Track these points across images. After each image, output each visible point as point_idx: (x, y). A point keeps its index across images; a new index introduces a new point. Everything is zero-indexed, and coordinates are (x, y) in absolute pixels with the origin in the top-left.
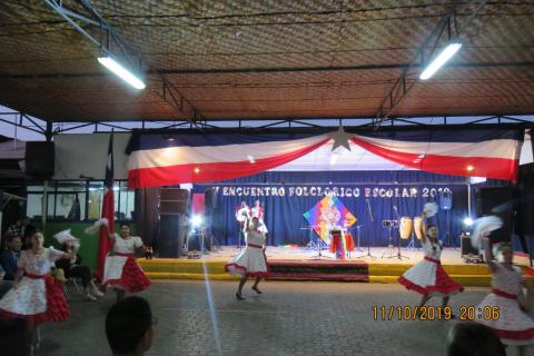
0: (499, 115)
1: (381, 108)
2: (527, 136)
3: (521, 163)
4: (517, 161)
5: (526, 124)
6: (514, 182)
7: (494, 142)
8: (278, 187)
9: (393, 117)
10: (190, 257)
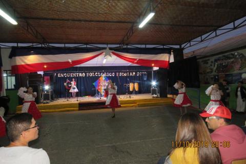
0: (163, 45)
1: (123, 40)
2: (172, 53)
4: (169, 61)
5: (171, 48)
6: (168, 69)
7: (162, 54)
8: (82, 73)
9: (127, 45)
10: (44, 103)
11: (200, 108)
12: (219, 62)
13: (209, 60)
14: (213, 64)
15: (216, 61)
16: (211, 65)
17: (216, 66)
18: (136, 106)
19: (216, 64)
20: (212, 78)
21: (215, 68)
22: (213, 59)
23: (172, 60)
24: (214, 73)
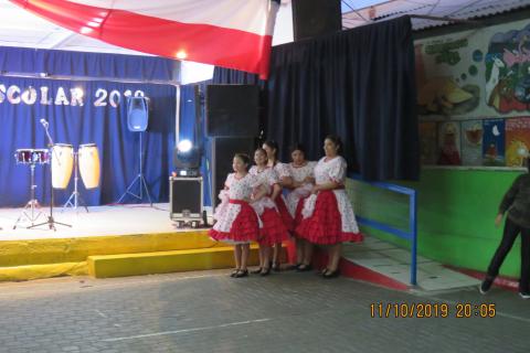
3: (276, 42)
4: (269, 38)
6: (262, 77)
11: (414, 282)
12: (511, 57)
13: (463, 43)
14: (481, 66)
15: (497, 48)
16: (473, 71)
17: (495, 73)
18: (83, 274)
19: (498, 63)
20: (474, 135)
21: (491, 86)
22: (481, 39)
23: (284, 34)
24: (484, 111)
